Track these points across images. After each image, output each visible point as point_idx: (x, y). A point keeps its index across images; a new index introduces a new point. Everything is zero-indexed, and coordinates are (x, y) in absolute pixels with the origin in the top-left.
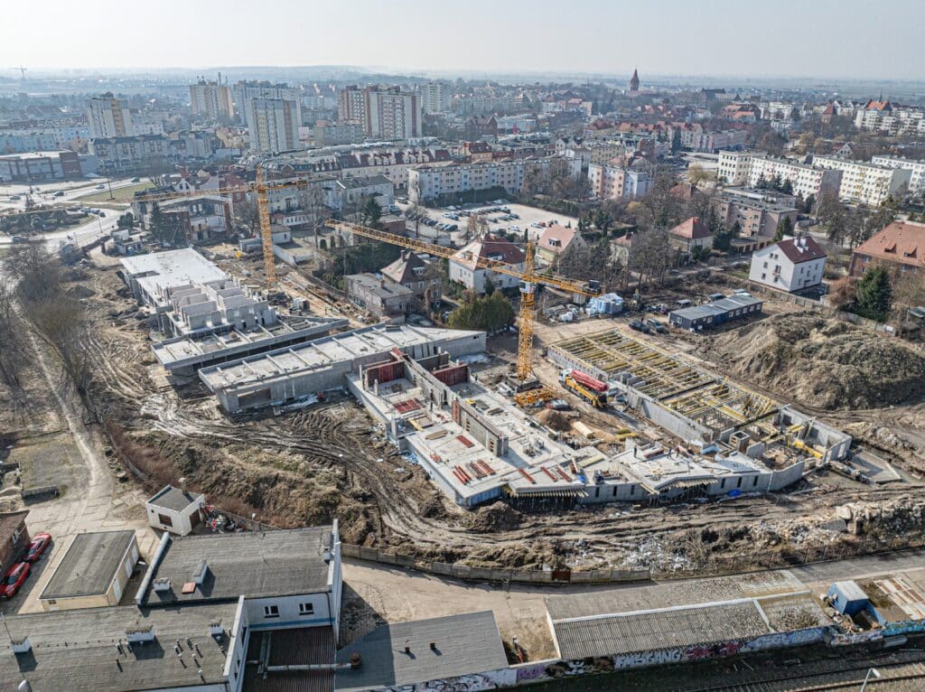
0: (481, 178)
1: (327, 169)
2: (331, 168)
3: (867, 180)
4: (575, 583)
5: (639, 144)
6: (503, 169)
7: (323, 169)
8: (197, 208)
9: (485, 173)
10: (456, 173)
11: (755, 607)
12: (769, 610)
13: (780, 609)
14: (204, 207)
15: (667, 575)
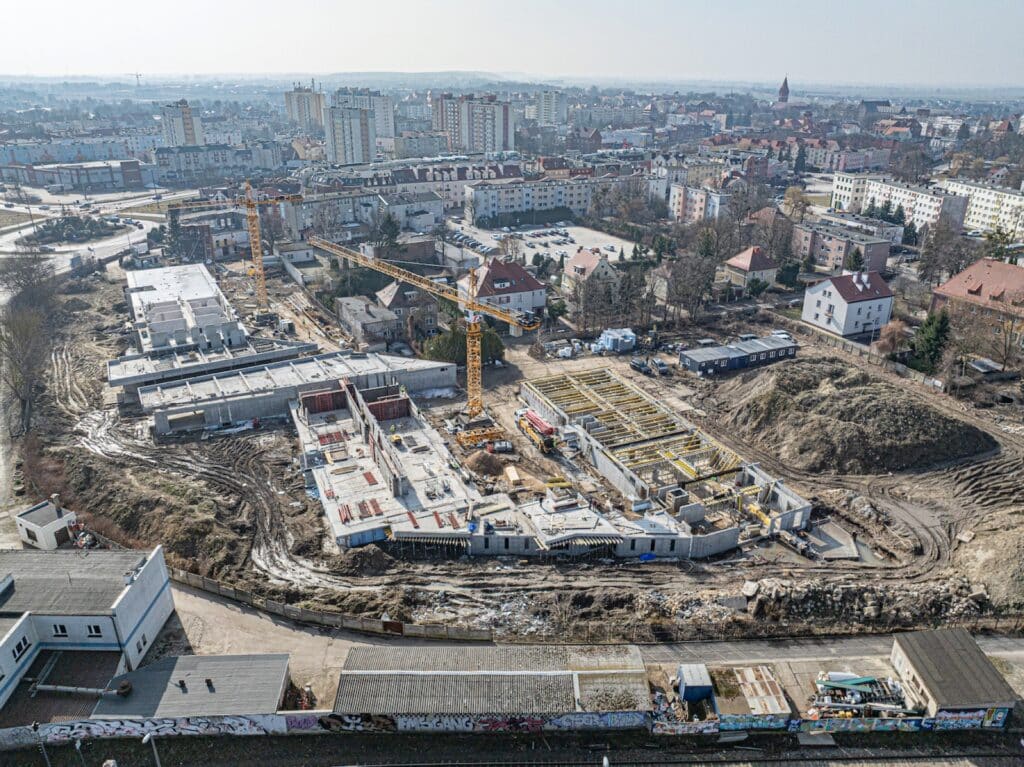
0: (546, 197)
1: (380, 184)
2: (384, 183)
3: (1004, 209)
4: (407, 637)
5: (746, 162)
6: (572, 188)
7: (376, 183)
8: (226, 222)
9: (550, 192)
10: (516, 190)
11: (572, 682)
12: (586, 687)
13: (601, 687)
14: (233, 221)
15: (514, 637)
